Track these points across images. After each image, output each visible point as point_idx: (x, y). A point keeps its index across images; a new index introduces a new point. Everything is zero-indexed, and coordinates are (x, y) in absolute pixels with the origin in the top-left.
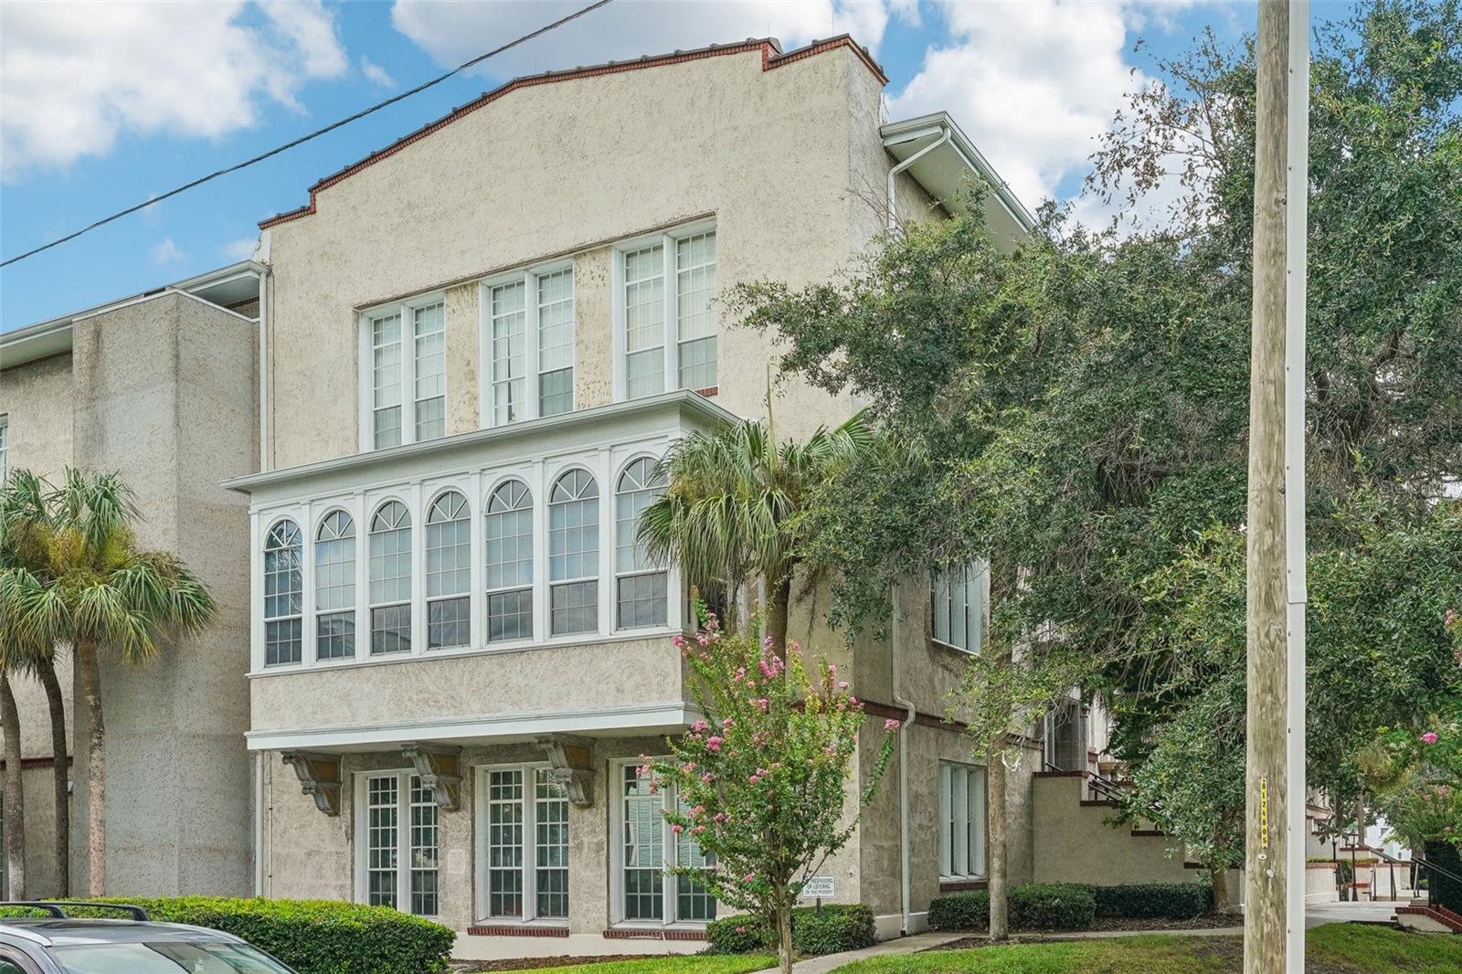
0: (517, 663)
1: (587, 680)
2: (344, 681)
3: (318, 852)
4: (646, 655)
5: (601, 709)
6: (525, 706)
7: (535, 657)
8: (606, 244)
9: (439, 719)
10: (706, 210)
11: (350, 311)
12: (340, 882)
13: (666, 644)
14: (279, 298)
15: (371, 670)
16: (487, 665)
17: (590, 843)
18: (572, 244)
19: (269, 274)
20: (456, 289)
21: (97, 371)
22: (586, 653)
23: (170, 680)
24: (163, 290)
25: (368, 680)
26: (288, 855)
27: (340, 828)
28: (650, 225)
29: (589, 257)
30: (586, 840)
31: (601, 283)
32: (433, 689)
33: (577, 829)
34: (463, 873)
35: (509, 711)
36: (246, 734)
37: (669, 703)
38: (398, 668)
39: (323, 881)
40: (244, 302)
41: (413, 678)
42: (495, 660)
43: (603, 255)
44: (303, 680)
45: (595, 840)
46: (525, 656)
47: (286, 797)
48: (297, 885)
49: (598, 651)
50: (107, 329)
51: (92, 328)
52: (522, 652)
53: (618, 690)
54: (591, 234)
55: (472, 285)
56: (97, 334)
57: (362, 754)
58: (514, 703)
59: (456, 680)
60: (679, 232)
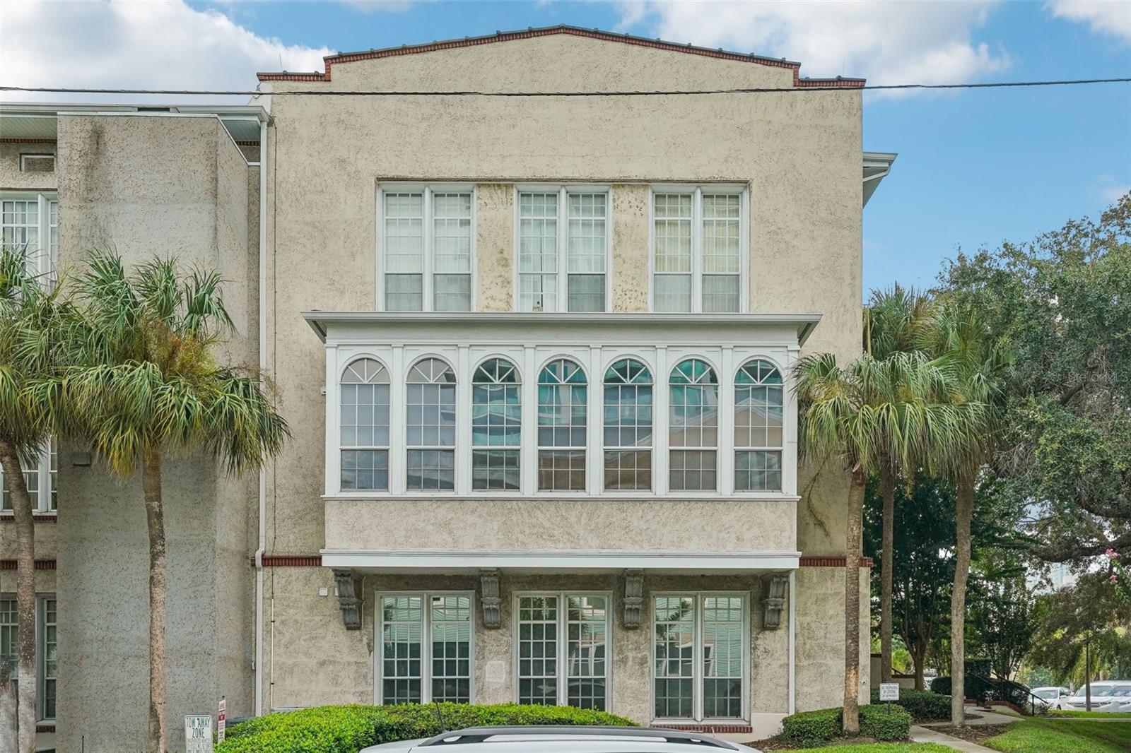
0: (639, 510)
1: (708, 528)
2: (443, 512)
3: (334, 662)
4: (766, 514)
5: (723, 552)
6: (646, 545)
7: (657, 506)
8: (646, 183)
9: (555, 551)
10: (743, 178)
11: (373, 180)
12: (360, 689)
13: (782, 506)
14: (282, 149)
15: (476, 504)
16: (606, 508)
17: (634, 658)
18: (617, 176)
19: (271, 123)
20: (489, 186)
21: (96, 174)
22: (708, 507)
23: (206, 494)
24: (167, 109)
25: (473, 512)
26: (295, 665)
27: (361, 640)
28: (692, 177)
29: (627, 189)
30: (630, 655)
31: (638, 213)
32: (547, 524)
33: (621, 646)
34: (503, 681)
35: (629, 549)
36: (321, 551)
37: (785, 552)
38: (509, 505)
39: (339, 689)
40: (249, 143)
41: (526, 514)
42: (615, 505)
43: (641, 191)
44: (392, 506)
45: (639, 655)
46: (647, 504)
47: (292, 611)
48: (307, 691)
49: (720, 506)
50: (111, 132)
51: (89, 127)
52: (643, 501)
53: (738, 538)
54: (636, 170)
55: (506, 186)
56: (97, 136)
57: (388, 576)
58: (634, 542)
59: (573, 519)
60: (709, 189)
